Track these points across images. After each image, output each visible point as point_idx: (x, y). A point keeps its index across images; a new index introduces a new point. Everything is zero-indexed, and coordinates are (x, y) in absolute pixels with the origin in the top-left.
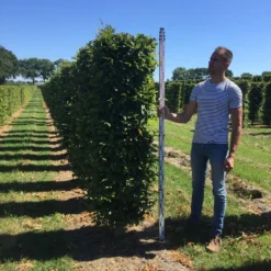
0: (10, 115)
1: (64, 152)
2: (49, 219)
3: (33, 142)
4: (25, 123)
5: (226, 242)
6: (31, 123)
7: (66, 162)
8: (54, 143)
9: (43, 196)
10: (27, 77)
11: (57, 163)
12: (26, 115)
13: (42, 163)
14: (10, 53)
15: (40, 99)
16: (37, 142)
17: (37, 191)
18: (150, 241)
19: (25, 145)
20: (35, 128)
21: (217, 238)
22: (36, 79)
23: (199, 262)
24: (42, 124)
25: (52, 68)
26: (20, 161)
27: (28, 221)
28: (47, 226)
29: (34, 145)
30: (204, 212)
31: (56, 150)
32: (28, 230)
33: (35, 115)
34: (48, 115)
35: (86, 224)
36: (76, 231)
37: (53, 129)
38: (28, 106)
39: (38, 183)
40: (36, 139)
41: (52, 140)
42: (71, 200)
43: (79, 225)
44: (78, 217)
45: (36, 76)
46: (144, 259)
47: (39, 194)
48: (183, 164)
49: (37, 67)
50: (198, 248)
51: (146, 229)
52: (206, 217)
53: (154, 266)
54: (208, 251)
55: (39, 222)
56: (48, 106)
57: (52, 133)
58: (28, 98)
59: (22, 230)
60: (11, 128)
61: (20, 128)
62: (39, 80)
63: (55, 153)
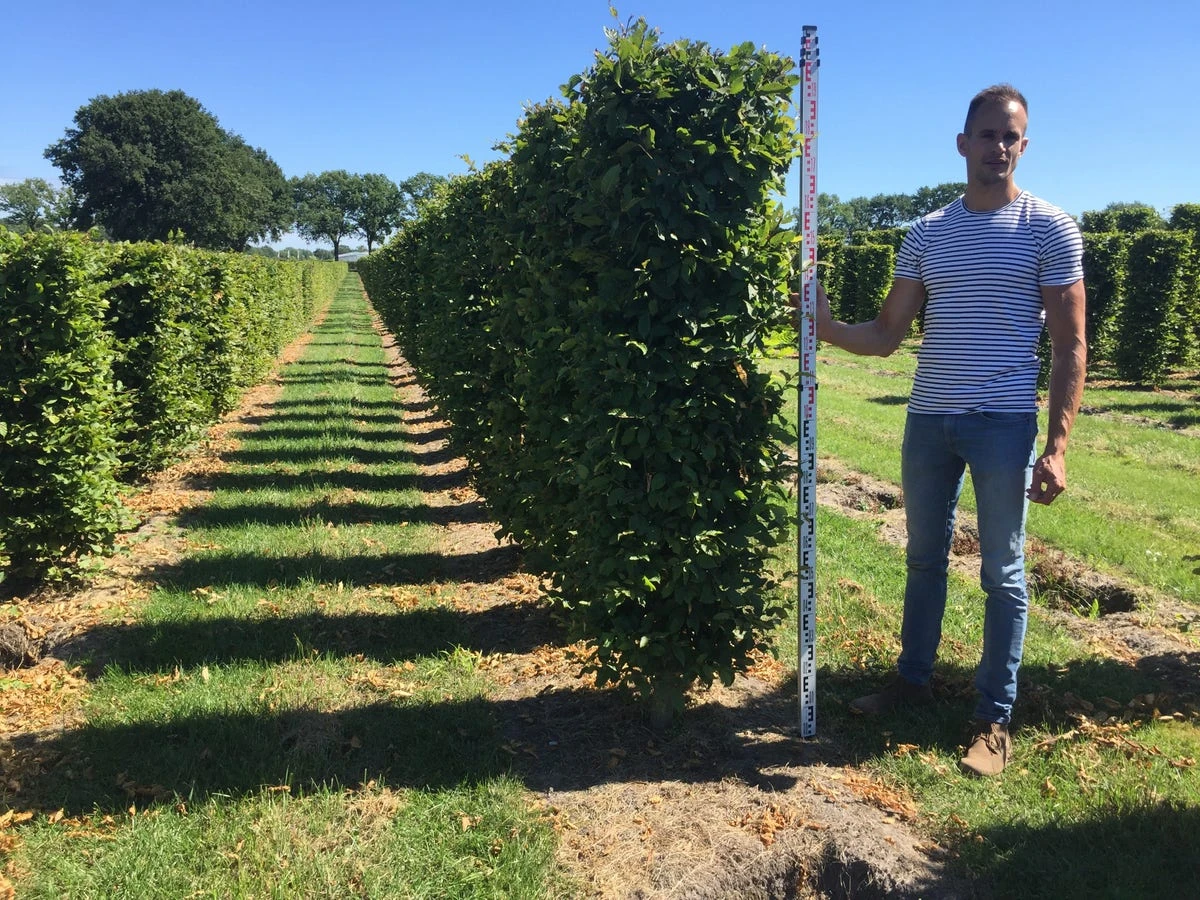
0: (274, 351)
1: (458, 464)
2: (434, 666)
3: (355, 434)
4: (324, 378)
5: (1027, 746)
6: (342, 376)
7: (470, 496)
8: (422, 439)
9: (408, 597)
10: (316, 235)
11: (438, 500)
12: (322, 353)
13: (392, 498)
14: (261, 156)
15: (359, 304)
16: (367, 436)
17: (389, 581)
18: (771, 737)
19: (332, 443)
20: (356, 391)
21: (996, 731)
22: (344, 241)
23: (939, 805)
24: (378, 381)
25: (395, 204)
26: (321, 493)
27: (371, 671)
28: (430, 688)
29: (361, 444)
30: (944, 654)
31: (431, 459)
32: (373, 698)
33: (349, 353)
34: (394, 354)
35: (557, 685)
36: (525, 703)
37: (416, 394)
38: (325, 328)
39: (387, 559)
40: (363, 427)
41: (416, 429)
42: (497, 611)
43: (533, 688)
44: (527, 662)
45: (344, 229)
46: (756, 792)
47: (395, 591)
48: (852, 504)
49: (345, 202)
50: (934, 762)
51: (751, 701)
52: (950, 669)
53: (793, 813)
54: (967, 771)
55: (404, 676)
56: (391, 323)
57: (413, 407)
58: (323, 302)
59: (353, 699)
60: (280, 393)
61: (311, 392)
62: (355, 243)
63: (431, 470)
